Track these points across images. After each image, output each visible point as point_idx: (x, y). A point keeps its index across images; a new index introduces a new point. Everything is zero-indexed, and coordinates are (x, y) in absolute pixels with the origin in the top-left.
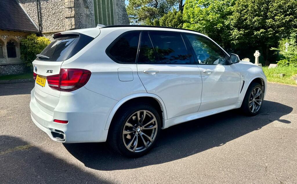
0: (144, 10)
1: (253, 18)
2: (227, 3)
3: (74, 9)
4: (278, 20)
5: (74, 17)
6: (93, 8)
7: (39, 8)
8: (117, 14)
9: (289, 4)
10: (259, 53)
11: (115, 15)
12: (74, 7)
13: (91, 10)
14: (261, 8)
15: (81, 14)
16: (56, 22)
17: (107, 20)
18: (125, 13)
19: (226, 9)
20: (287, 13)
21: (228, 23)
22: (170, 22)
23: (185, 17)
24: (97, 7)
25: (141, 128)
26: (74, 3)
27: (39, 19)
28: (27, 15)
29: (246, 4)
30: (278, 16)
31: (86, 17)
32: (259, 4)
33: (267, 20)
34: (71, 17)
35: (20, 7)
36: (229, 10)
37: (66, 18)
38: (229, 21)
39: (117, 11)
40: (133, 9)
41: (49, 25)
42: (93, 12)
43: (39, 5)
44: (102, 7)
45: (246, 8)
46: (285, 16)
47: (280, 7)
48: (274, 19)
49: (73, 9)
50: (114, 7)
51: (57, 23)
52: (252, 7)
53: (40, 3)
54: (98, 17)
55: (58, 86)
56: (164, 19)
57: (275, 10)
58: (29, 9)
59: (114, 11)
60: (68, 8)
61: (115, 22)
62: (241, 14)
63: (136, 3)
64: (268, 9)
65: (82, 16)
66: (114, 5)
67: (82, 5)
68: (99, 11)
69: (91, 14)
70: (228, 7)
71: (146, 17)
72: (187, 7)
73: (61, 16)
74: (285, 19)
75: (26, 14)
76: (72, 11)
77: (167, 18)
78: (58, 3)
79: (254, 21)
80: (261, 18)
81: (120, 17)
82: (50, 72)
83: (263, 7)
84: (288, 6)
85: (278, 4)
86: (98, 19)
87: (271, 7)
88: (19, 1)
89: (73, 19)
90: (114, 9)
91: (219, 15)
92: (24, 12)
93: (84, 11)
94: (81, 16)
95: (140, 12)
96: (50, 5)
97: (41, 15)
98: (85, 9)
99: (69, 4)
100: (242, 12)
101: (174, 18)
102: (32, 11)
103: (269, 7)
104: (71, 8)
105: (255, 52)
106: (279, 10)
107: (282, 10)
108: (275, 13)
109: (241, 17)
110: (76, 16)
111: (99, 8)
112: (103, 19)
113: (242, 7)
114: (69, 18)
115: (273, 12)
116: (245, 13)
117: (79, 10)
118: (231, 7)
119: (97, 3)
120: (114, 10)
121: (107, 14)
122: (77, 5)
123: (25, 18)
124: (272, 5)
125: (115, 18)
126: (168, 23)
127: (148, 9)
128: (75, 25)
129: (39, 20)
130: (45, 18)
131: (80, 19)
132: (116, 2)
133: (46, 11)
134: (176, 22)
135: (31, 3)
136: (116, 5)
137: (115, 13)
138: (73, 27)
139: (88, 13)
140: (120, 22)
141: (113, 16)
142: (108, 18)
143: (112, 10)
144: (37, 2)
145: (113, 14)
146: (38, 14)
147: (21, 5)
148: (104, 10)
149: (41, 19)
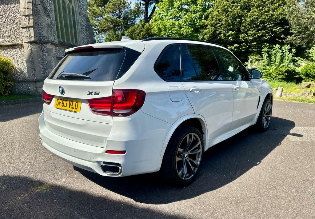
0: (107, 20)
1: (228, 32)
2: (199, 16)
3: (32, 17)
4: (251, 35)
6: (54, 17)
8: (80, 25)
9: (261, 19)
10: (232, 68)
11: (77, 26)
12: (32, 15)
13: (51, 19)
14: (234, 22)
15: (41, 23)
16: (7, 33)
17: (70, 31)
18: (88, 23)
19: (199, 23)
20: (259, 28)
21: (201, 38)
22: (138, 35)
23: (155, 31)
24: (58, 16)
25: (188, 152)
26: (32, 9)
29: (220, 18)
30: (251, 31)
31: (48, 28)
32: (232, 18)
33: (241, 35)
34: (29, 27)
36: (202, 24)
37: (23, 28)
38: (202, 35)
39: (80, 20)
40: (93, 19)
42: (54, 22)
44: (63, 16)
45: (220, 22)
46: (258, 31)
47: (252, 21)
48: (247, 34)
49: (30, 17)
50: (76, 16)
51: (10, 34)
52: (227, 21)
54: (60, 28)
55: (110, 111)
56: (131, 32)
57: (248, 25)
59: (77, 21)
60: (25, 16)
61: (78, 34)
62: (215, 28)
63: (96, 13)
64: (241, 23)
65: (42, 27)
66: (76, 13)
67: (42, 13)
68: (60, 21)
69: (52, 23)
70: (201, 20)
71: (109, 29)
72: (156, 19)
73: (15, 26)
74: (257, 33)
76: (29, 20)
77: (134, 31)
78: (9, 9)
79: (228, 35)
80: (235, 33)
81: (83, 28)
82: (95, 95)
83: (236, 21)
84: (261, 21)
85: (250, 19)
86: (60, 30)
87: (244, 22)
89: (32, 30)
90: (77, 19)
91: (192, 29)
93: (45, 19)
94: (41, 25)
95: (102, 23)
99: (25, 10)
100: (216, 26)
101: (142, 31)
103: (242, 22)
104: (28, 16)
105: (229, 67)
106: (252, 25)
107: (254, 25)
108: (248, 28)
109: (215, 31)
110: (34, 26)
111: (60, 17)
112: (64, 30)
113: (216, 21)
114: (26, 27)
115: (246, 26)
116: (219, 27)
117: (38, 18)
118: (204, 20)
119: (58, 11)
121: (69, 24)
122: (35, 13)
124: (245, 20)
125: (78, 29)
126: (135, 36)
127: (112, 19)
128: (34, 36)
131: (40, 30)
132: (78, 10)
134: (144, 35)
136: (79, 14)
137: (77, 23)
138: (33, 39)
139: (49, 23)
140: (83, 33)
141: (75, 26)
142: (70, 29)
143: (75, 19)
145: (75, 24)
148: (65, 19)
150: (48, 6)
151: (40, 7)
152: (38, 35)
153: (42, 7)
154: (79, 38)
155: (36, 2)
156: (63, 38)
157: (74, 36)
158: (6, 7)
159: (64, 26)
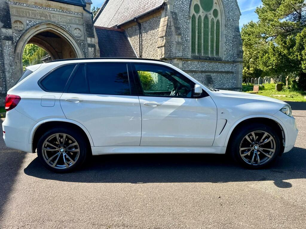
0: (274, 26)
5: (164, 46)
6: (190, 34)
7: (141, 40)
8: (224, 37)
11: (221, 38)
12: (166, 36)
13: (186, 36)
15: (172, 42)
16: (152, 52)
17: (210, 45)
18: (237, 34)
24: (197, 32)
26: (166, 31)
27: (140, 50)
28: (133, 47)
31: (176, 45)
34: (162, 47)
35: (128, 41)
37: (158, 48)
39: (225, 32)
41: (147, 56)
42: (190, 38)
43: (141, 38)
44: (203, 31)
49: (164, 38)
50: (221, 28)
51: (153, 53)
53: (142, 36)
54: (197, 43)
58: (134, 42)
59: (221, 33)
60: (161, 37)
61: (221, 46)
63: (266, 19)
66: (221, 26)
67: (174, 33)
68: (198, 36)
69: (186, 40)
75: (132, 47)
76: (163, 40)
81: (229, 40)
86: (197, 45)
88: (128, 36)
89: (164, 48)
92: (130, 45)
93: (175, 39)
94: (172, 44)
95: (270, 30)
96: (149, 37)
97: (142, 47)
98: (176, 37)
99: (161, 33)
102: (136, 43)
104: (162, 37)
110: (166, 45)
111: (199, 33)
112: (203, 44)
114: (160, 47)
117: (171, 38)
119: (197, 28)
120: (220, 33)
121: (210, 38)
122: (168, 34)
123: (130, 51)
125: (221, 41)
128: (165, 54)
129: (140, 52)
130: (145, 49)
131: (171, 47)
132: (224, 22)
133: (145, 42)
135: (136, 37)
136: (224, 26)
137: (221, 36)
138: (163, 57)
139: (180, 40)
140: (228, 45)
141: (219, 39)
142: (211, 42)
143: (219, 32)
144: (140, 35)
145: (219, 37)
146: (140, 46)
147: (129, 39)
148: (206, 34)
149: (142, 50)
150: (185, 25)
151: (173, 28)
152: (169, 53)
153: (174, 28)
154: (221, 49)
155: (170, 25)
156: (199, 51)
157: (215, 49)
158: (153, 32)
159: (203, 41)
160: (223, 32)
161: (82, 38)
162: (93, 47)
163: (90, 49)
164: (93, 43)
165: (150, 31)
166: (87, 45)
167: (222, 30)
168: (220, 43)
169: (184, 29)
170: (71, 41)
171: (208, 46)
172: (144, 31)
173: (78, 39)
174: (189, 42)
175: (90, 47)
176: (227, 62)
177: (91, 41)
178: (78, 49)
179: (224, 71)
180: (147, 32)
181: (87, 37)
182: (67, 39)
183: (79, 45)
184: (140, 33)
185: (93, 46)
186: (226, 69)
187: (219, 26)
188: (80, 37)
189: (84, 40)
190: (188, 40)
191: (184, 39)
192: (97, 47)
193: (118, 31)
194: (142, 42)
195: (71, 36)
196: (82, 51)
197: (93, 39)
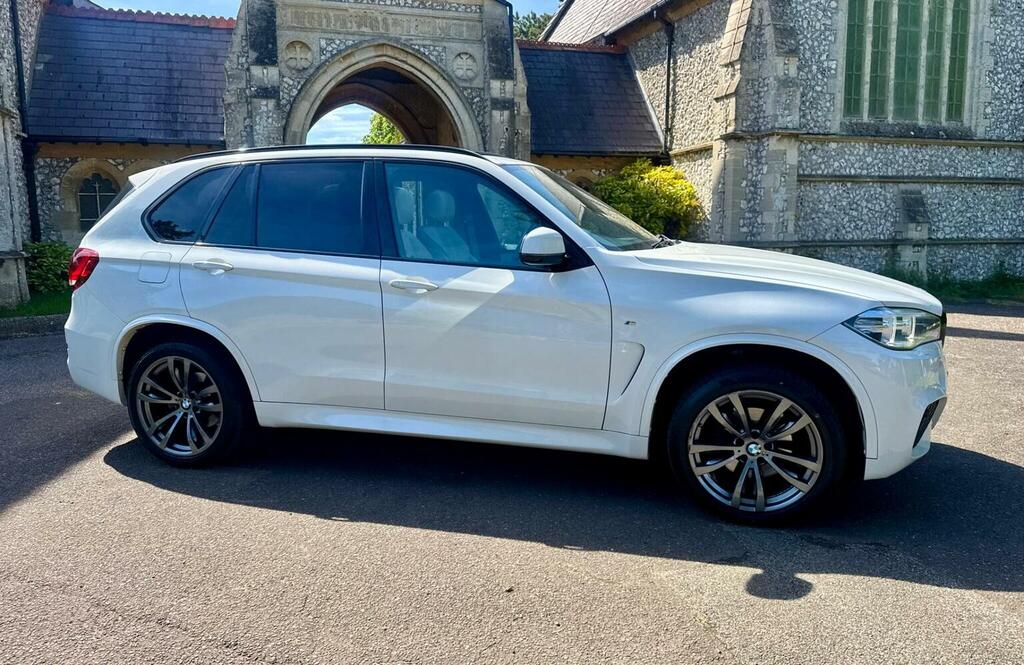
3: (740, 66)
5: (736, 93)
6: (841, 49)
7: (672, 78)
8: (987, 51)
11: (975, 56)
12: (741, 59)
13: (824, 57)
15: (765, 79)
17: (922, 82)
24: (869, 39)
26: (743, 44)
27: (667, 111)
28: (648, 102)
31: (779, 90)
34: (727, 96)
35: (635, 81)
37: (717, 100)
39: (990, 35)
41: (687, 127)
42: (838, 63)
43: (674, 70)
44: (894, 36)
49: (736, 67)
50: (976, 21)
53: (675, 63)
58: (654, 85)
59: (975, 38)
60: (726, 66)
61: (972, 86)
65: (766, 89)
66: (977, 13)
67: (771, 50)
68: (874, 55)
69: (824, 71)
75: (644, 102)
76: (733, 75)
86: (867, 86)
88: (638, 66)
89: (731, 102)
90: (976, 32)
92: (641, 96)
93: (775, 68)
94: (764, 86)
96: (696, 65)
97: (673, 100)
98: (780, 62)
99: (730, 50)
102: (659, 89)
104: (731, 64)
110: (742, 91)
111: (880, 42)
112: (892, 83)
114: (723, 98)
117: (760, 66)
119: (871, 25)
120: (971, 37)
121: (923, 57)
122: (753, 53)
123: (636, 114)
125: (972, 68)
128: (736, 119)
129: (667, 116)
130: (682, 106)
131: (760, 98)
133: (685, 84)
135: (658, 67)
136: (989, 13)
137: (974, 49)
138: (731, 129)
139: (793, 73)
140: (1004, 80)
141: (963, 61)
142: (929, 73)
143: (964, 38)
144: (669, 61)
145: (964, 51)
146: (668, 97)
147: (638, 75)
148: (908, 44)
149: (674, 110)
150: (819, 20)
151: (769, 34)
152: (751, 116)
153: (772, 31)
154: (971, 98)
155: (761, 22)
156: (877, 107)
157: (945, 98)
158: (710, 48)
159: (892, 70)
160: (983, 33)
161: (478, 83)
162: (507, 108)
163: (496, 114)
164: (508, 96)
165: (701, 46)
166: (489, 103)
167: (980, 28)
168: (969, 73)
169: (817, 34)
170: (443, 92)
171: (915, 87)
172: (681, 48)
173: (468, 85)
174: (835, 76)
175: (497, 109)
176: (997, 144)
177: (503, 90)
178: (465, 117)
179: (981, 178)
180: (689, 50)
181: (492, 78)
182: (433, 87)
183: (468, 103)
184: (671, 54)
185: (506, 104)
186: (991, 171)
187: (966, 13)
188: (471, 80)
189: (483, 89)
190: (830, 69)
191: (814, 67)
192: (524, 108)
193: (607, 54)
194: (675, 84)
195: (444, 78)
196: (475, 123)
197: (509, 84)
